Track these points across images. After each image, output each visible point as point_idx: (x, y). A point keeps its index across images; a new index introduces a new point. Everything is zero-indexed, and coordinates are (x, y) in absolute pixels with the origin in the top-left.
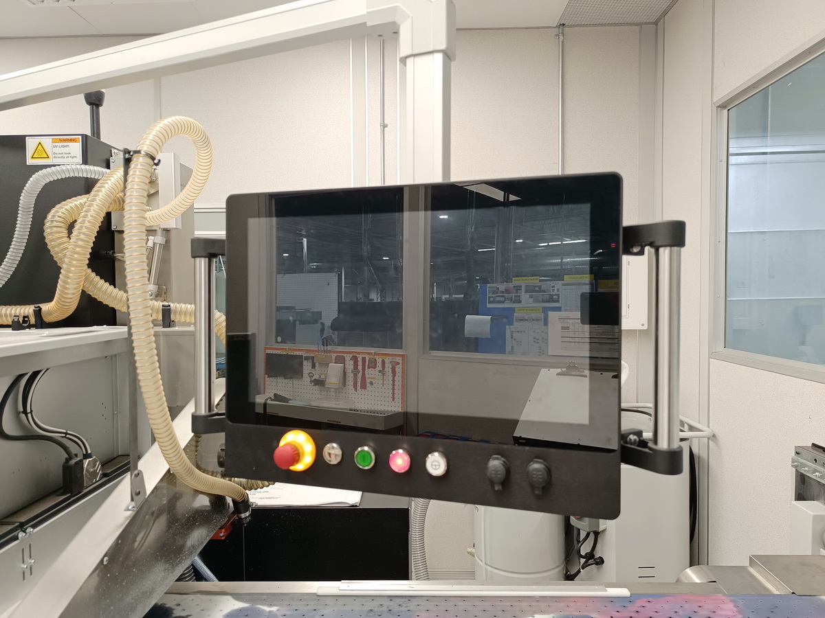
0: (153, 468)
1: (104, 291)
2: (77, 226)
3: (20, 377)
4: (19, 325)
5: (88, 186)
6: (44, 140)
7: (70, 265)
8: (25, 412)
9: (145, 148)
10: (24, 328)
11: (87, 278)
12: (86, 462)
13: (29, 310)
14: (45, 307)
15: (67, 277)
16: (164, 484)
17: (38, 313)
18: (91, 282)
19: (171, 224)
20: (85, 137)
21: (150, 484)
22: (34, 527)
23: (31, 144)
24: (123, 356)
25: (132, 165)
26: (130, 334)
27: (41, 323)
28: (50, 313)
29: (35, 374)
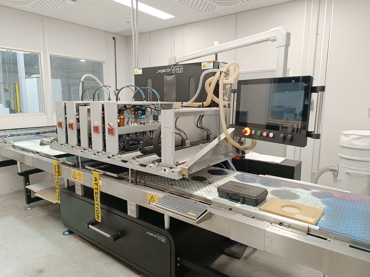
0: (223, 136)
1: (216, 99)
2: (211, 84)
3: (201, 116)
4: (199, 107)
5: (214, 74)
6: (205, 63)
7: (210, 93)
8: (201, 123)
9: (224, 71)
10: (200, 108)
11: (213, 96)
12: (211, 135)
13: (201, 104)
14: (204, 103)
15: (209, 96)
16: (224, 140)
17: (203, 104)
18: (213, 97)
19: (232, 82)
20: (214, 61)
21: (222, 139)
22: (202, 144)
23: (203, 64)
24: (218, 114)
25: (221, 75)
26: (219, 109)
27: (203, 107)
28: (205, 104)
29: (203, 115)
